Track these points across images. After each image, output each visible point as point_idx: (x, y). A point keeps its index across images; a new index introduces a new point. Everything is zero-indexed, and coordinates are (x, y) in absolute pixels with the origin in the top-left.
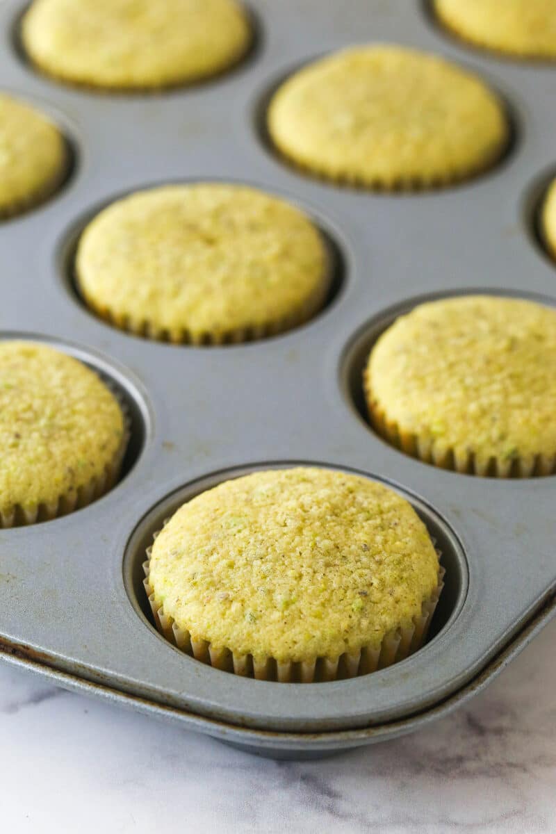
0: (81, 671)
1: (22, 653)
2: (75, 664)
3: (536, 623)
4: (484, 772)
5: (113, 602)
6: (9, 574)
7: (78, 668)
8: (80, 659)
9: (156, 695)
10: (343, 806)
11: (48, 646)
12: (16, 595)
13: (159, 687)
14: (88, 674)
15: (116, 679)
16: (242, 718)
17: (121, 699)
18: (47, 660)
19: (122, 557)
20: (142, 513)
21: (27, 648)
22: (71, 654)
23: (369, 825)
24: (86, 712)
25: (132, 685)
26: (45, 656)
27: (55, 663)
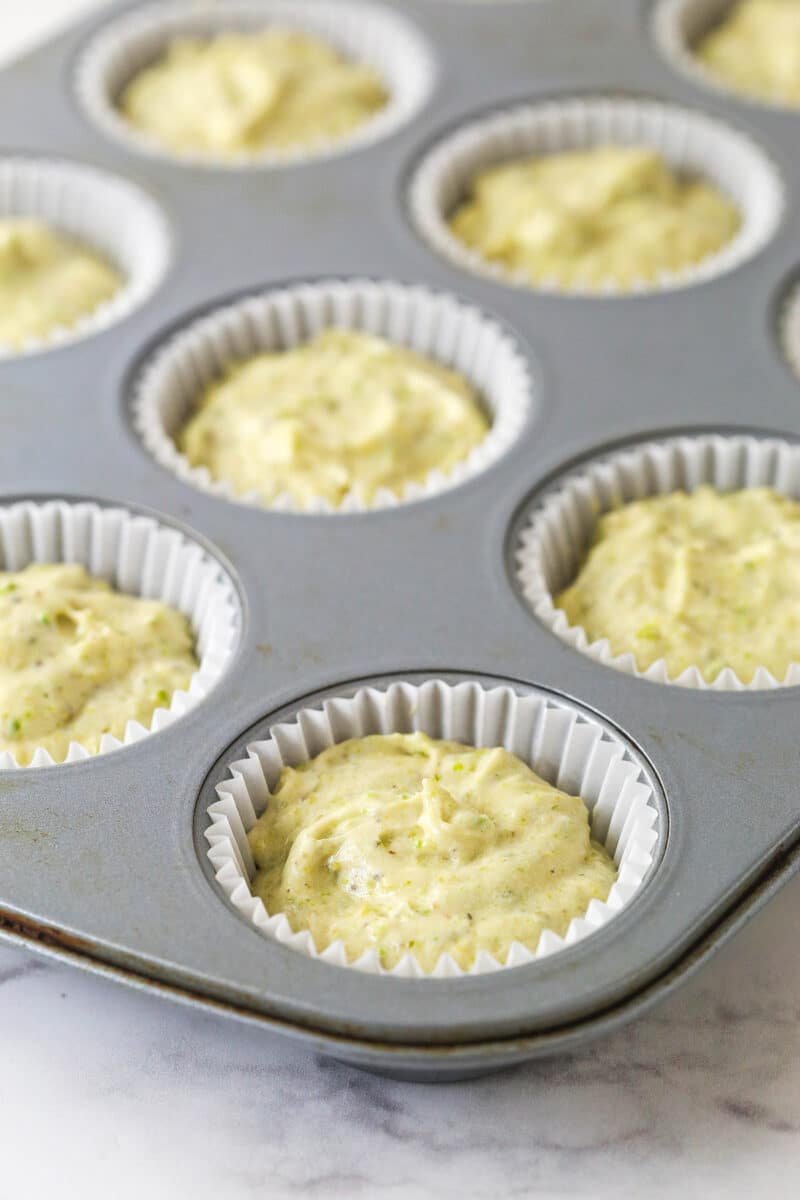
0: (131, 963)
1: (51, 938)
2: (122, 953)
3: (762, 891)
4: (599, 1077)
5: (177, 868)
6: (37, 830)
7: (126, 959)
8: (129, 947)
9: (231, 996)
10: (404, 1122)
11: (87, 929)
12: (46, 859)
13: (234, 984)
14: (139, 967)
15: (177, 973)
16: (347, 1026)
17: (185, 1000)
18: (85, 948)
19: (192, 806)
20: (223, 744)
21: (57, 931)
22: (116, 939)
23: (438, 1149)
24: (64, 996)
25: (198, 981)
26: (83, 942)
27: (95, 952)
